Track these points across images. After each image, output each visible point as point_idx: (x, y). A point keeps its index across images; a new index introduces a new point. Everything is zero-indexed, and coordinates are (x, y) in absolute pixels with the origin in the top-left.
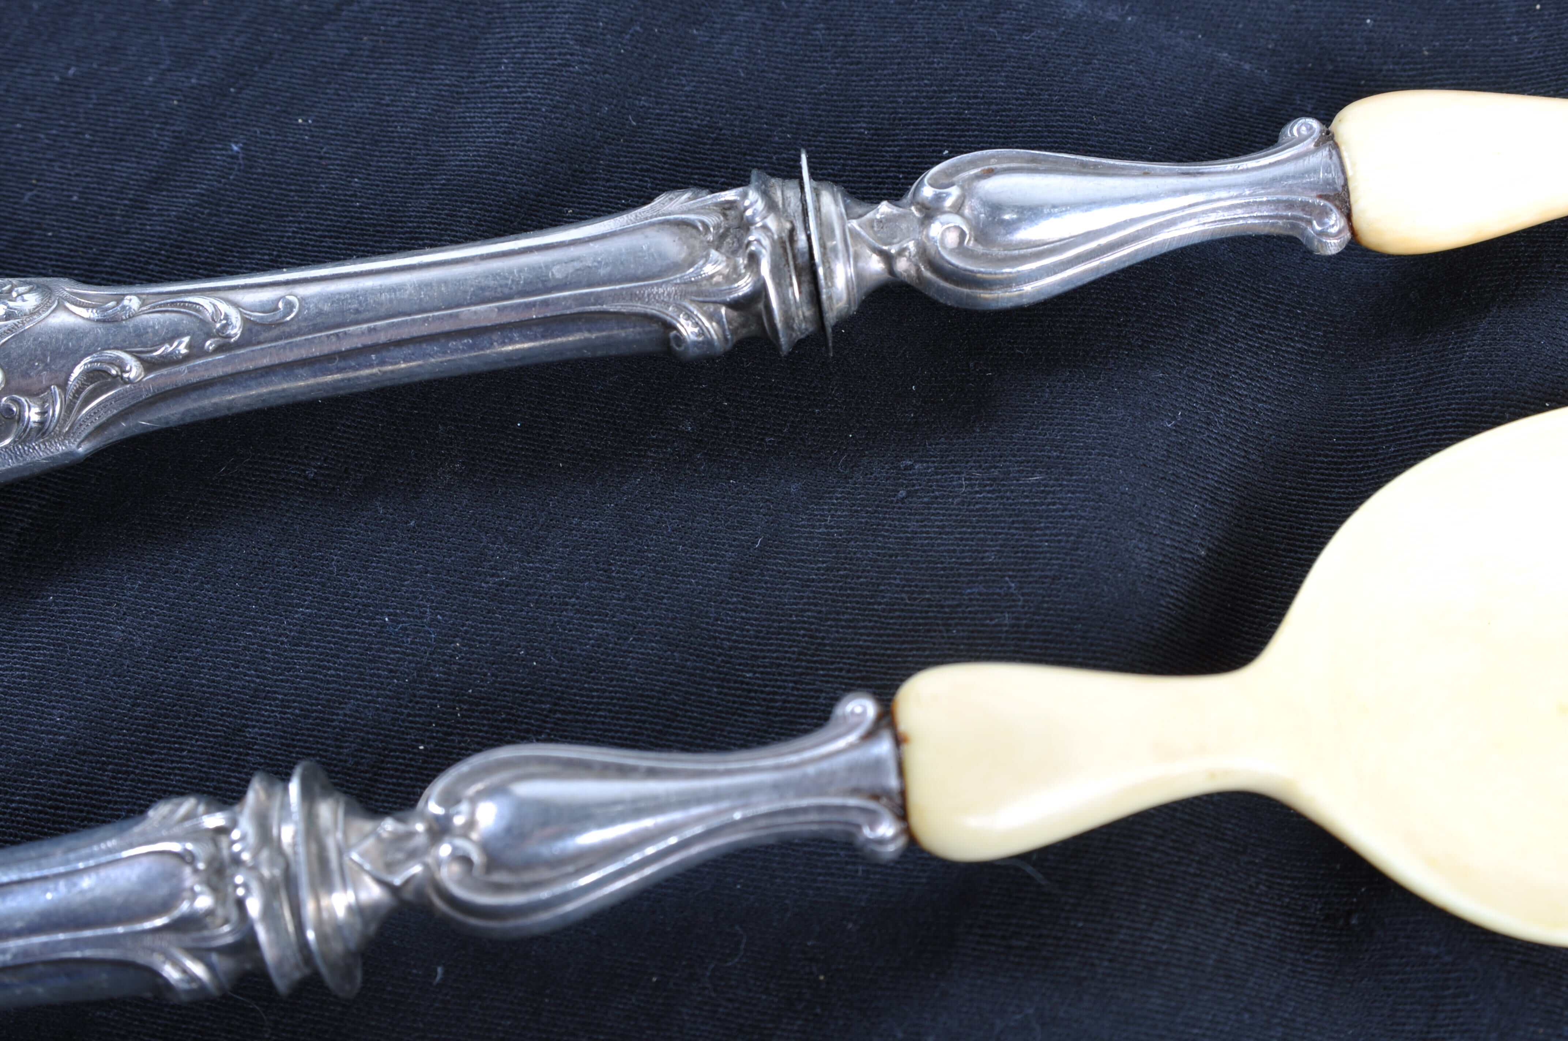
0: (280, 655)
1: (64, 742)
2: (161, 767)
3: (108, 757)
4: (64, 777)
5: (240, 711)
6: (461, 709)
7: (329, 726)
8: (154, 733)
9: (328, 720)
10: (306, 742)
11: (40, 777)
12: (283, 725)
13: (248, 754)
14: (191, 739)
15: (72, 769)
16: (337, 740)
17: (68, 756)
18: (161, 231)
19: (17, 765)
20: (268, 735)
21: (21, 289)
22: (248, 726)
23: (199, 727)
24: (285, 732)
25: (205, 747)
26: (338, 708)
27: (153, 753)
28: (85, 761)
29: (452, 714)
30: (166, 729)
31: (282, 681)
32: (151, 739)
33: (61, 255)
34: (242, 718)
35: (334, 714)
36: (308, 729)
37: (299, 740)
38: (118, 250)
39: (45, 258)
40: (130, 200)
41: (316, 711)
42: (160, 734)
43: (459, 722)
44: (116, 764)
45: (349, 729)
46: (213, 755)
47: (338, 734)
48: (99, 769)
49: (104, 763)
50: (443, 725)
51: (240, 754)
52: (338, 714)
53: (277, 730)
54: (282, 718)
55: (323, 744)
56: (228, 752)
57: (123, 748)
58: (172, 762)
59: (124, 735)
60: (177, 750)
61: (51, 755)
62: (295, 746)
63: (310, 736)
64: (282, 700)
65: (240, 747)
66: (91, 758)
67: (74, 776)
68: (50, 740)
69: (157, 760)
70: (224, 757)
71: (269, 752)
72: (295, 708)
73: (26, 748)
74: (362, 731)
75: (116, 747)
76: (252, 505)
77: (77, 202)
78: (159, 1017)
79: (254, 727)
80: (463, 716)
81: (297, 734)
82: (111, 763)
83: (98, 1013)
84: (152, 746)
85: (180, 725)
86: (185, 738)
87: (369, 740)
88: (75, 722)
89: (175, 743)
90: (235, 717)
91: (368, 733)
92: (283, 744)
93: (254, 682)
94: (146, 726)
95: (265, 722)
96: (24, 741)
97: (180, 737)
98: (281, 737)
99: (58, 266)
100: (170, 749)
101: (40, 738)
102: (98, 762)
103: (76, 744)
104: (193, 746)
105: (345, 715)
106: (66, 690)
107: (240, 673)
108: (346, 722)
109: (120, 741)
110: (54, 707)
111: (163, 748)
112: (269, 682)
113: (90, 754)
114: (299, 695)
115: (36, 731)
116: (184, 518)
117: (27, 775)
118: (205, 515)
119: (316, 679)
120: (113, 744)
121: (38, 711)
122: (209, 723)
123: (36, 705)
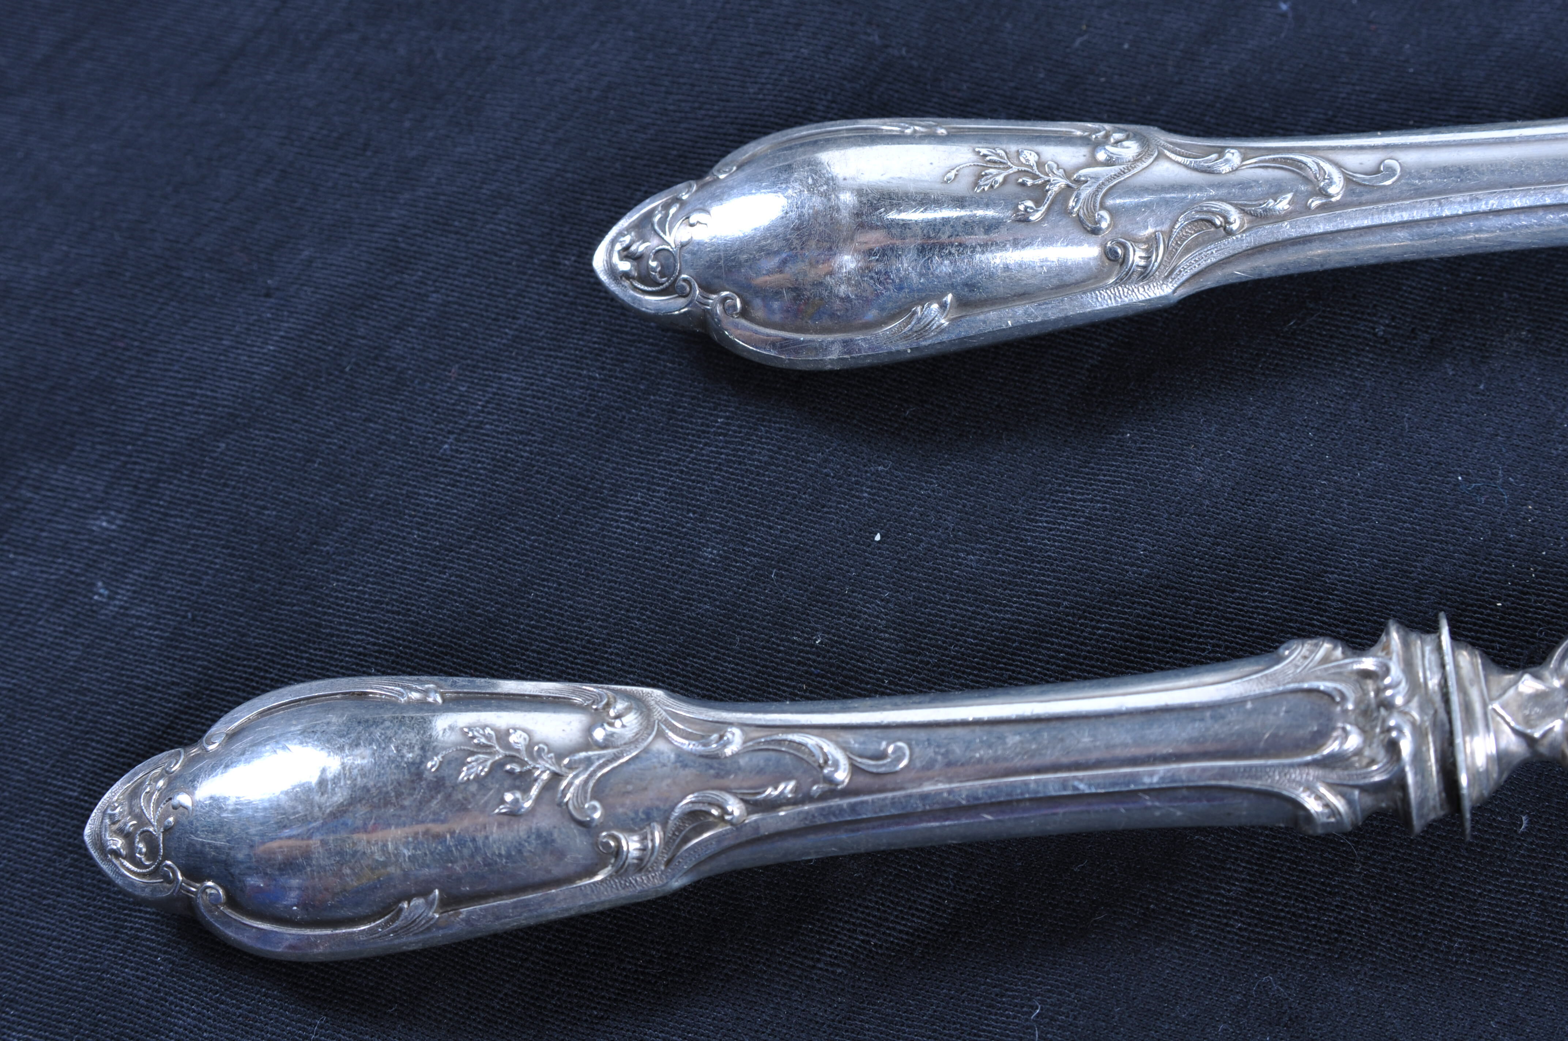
0: (1355, 506)
1: (1148, 575)
2: (1244, 605)
4: (1148, 608)
5: (1318, 557)
6: (1535, 570)
7: (1408, 578)
8: (1235, 573)
9: (1406, 571)
10: (1386, 591)
11: (1124, 606)
12: (1362, 574)
14: (1272, 580)
15: (1156, 601)
16: (1416, 591)
17: (1150, 588)
18: (1216, 84)
19: (1102, 594)
20: (1348, 582)
21: (1117, 136)
22: (1326, 572)
23: (1279, 570)
24: (1364, 580)
25: (1286, 590)
26: (1415, 561)
27: (1234, 591)
28: (1168, 594)
29: (1525, 573)
30: (1246, 569)
31: (1358, 530)
32: (1233, 578)
33: (1115, 102)
34: (1321, 564)
35: (1411, 566)
36: (1387, 579)
37: (1378, 589)
38: (1172, 100)
39: (1100, 103)
40: (1181, 51)
41: (1393, 562)
42: (1241, 573)
43: (1534, 582)
44: (1199, 600)
45: (1427, 582)
46: (1295, 598)
47: (1416, 585)
48: (1183, 603)
49: (1186, 598)
50: (1518, 584)
51: (1321, 598)
52: (1416, 567)
53: (1356, 577)
54: (1361, 567)
56: (1309, 595)
57: (1204, 584)
58: (1254, 601)
59: (1206, 572)
60: (1257, 590)
61: (1135, 587)
62: (1374, 595)
64: (1360, 550)
65: (1320, 591)
66: (1174, 591)
67: (1158, 608)
68: (1134, 572)
69: (1239, 598)
70: (1305, 600)
71: (1349, 599)
72: (1373, 557)
73: (1110, 578)
74: (1439, 584)
75: (1198, 583)
76: (1324, 358)
77: (1128, 51)
79: (1333, 573)
80: (1537, 576)
82: (1193, 598)
84: (1234, 585)
85: (1260, 566)
86: (1265, 579)
87: (1447, 593)
88: (1159, 557)
89: (1256, 583)
90: (1314, 562)
91: (1446, 587)
92: (1363, 592)
93: (1331, 530)
94: (1226, 565)
95: (1344, 569)
96: (1108, 571)
97: (1260, 578)
98: (1361, 585)
99: (1113, 112)
100: (1252, 588)
101: (1123, 569)
102: (1181, 596)
103: (1159, 578)
104: (1274, 587)
105: (1423, 568)
106: (1148, 525)
107: (1316, 520)
108: (1425, 575)
109: (1202, 578)
110: (1137, 541)
111: (1244, 587)
112: (1346, 531)
113: (1173, 588)
114: (1376, 546)
115: (1120, 562)
116: (1256, 366)
117: (1112, 604)
118: (1277, 365)
119: (1392, 531)
120: (1195, 580)
121: (1121, 543)
122: (1289, 566)
123: (1119, 537)
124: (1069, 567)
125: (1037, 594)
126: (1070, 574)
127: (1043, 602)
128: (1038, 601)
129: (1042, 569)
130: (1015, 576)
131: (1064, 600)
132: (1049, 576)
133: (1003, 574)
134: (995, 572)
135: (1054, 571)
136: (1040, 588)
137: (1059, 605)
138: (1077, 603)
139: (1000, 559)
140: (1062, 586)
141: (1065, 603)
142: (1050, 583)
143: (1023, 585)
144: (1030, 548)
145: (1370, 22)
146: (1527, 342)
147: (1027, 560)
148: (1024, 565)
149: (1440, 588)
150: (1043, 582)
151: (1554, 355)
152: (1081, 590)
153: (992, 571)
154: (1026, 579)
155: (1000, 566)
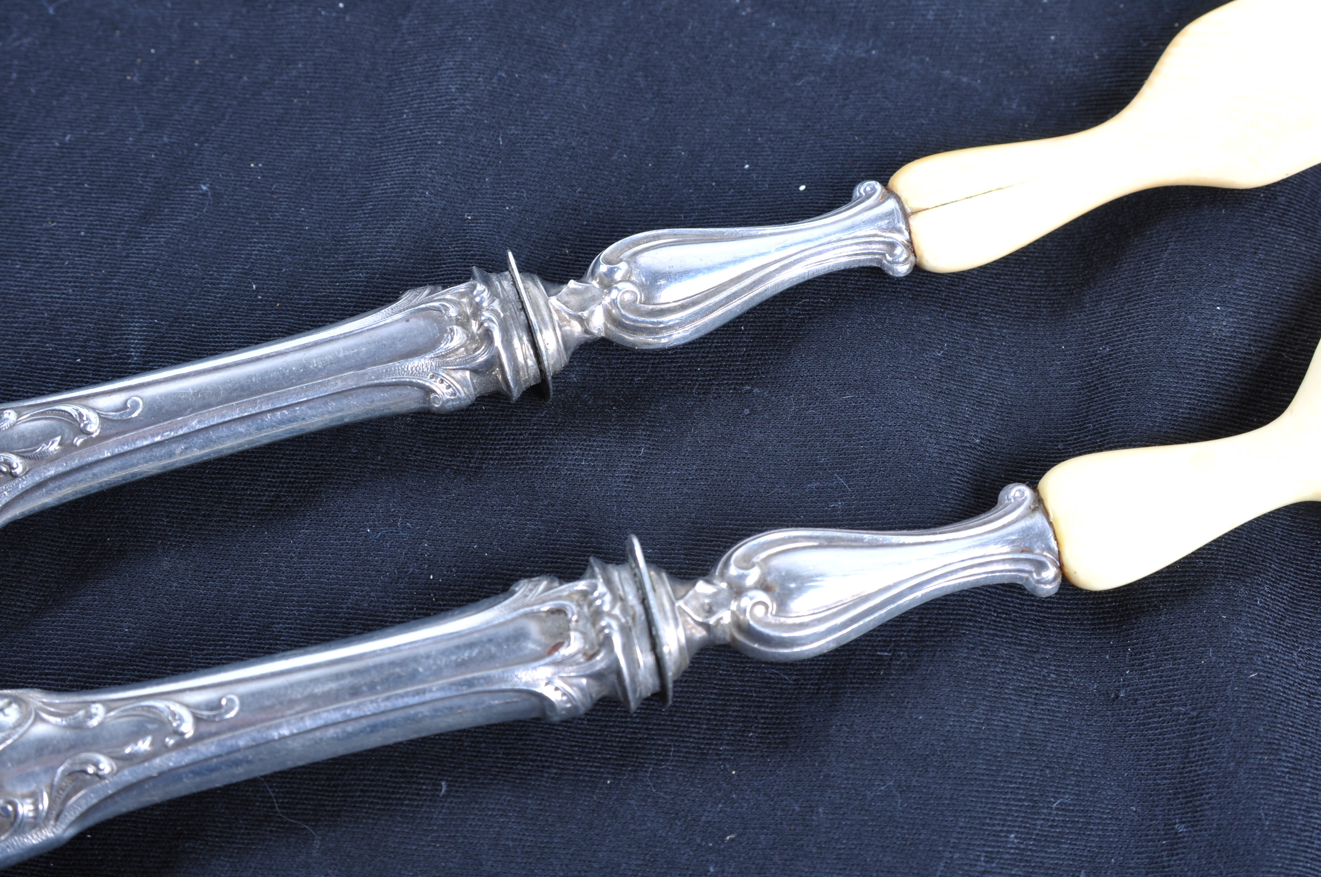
0: (291, 567)
1: (133, 647)
2: (211, 659)
3: (169, 655)
4: (136, 673)
5: (267, 613)
6: (435, 596)
7: (337, 618)
8: (202, 635)
9: (335, 613)
10: (321, 631)
11: (117, 674)
13: (277, 644)
14: (232, 637)
15: (142, 666)
16: (344, 627)
17: (137, 657)
18: (155, 254)
19: (99, 667)
20: (291, 628)
22: (274, 623)
23: (236, 627)
24: (303, 625)
25: (244, 642)
26: (341, 603)
27: (203, 649)
28: (151, 660)
29: (428, 599)
30: (210, 631)
31: (295, 586)
32: (201, 639)
33: (77, 277)
34: (269, 617)
35: (339, 608)
36: (321, 621)
37: (315, 630)
38: (122, 271)
39: (66, 281)
40: (127, 231)
41: (325, 607)
42: (207, 635)
43: (435, 605)
44: (176, 660)
45: (352, 619)
46: (250, 647)
47: (344, 623)
48: (163, 665)
49: (166, 660)
50: (423, 608)
51: (271, 644)
52: (342, 608)
53: (297, 624)
54: (299, 615)
55: (334, 631)
56: (262, 643)
57: (179, 647)
58: (219, 655)
59: (179, 638)
60: (221, 645)
61: (124, 658)
62: (312, 635)
63: (323, 626)
64: (298, 602)
65: (270, 639)
66: (155, 656)
67: (143, 672)
68: (122, 646)
69: (207, 654)
70: (259, 648)
71: (293, 641)
72: (309, 606)
73: (103, 653)
74: (362, 619)
75: (174, 648)
77: (85, 236)
78: (233, 843)
79: (279, 623)
80: (436, 601)
81: (313, 626)
82: (171, 660)
83: (187, 845)
84: (202, 645)
85: (221, 627)
86: (227, 636)
88: (140, 631)
89: (219, 640)
90: (263, 617)
91: (367, 620)
92: (303, 634)
93: (274, 590)
94: (195, 630)
95: (287, 619)
96: (102, 648)
97: (222, 636)
99: (76, 287)
100: (216, 645)
101: (113, 645)
102: (161, 660)
103: (142, 648)
104: (233, 641)
105: (348, 608)
106: (131, 607)
107: (263, 584)
108: (350, 613)
109: (176, 643)
110: (122, 622)
111: (211, 645)
112: (286, 589)
113: (154, 654)
114: (310, 597)
115: (110, 640)
116: (204, 472)
117: (106, 673)
118: (220, 469)
119: (322, 583)
120: (171, 645)
121: (110, 625)
122: (244, 624)
123: (108, 621)
124: (70, 649)
125: (47, 674)
126: (72, 655)
127: (52, 680)
128: (48, 679)
129: (49, 653)
130: (28, 663)
131: (69, 675)
132: (55, 659)
133: (18, 662)
134: (12, 662)
135: (58, 654)
136: (49, 669)
137: (64, 680)
138: (79, 677)
139: (14, 651)
140: (65, 665)
141: (70, 678)
142: (56, 664)
143: (35, 669)
144: (39, 638)
145: (273, 193)
146: (412, 425)
147: (36, 649)
148: (34, 653)
149: (363, 622)
150: (51, 664)
151: (433, 433)
152: (82, 666)
153: (8, 662)
154: (37, 663)
155: (16, 656)
